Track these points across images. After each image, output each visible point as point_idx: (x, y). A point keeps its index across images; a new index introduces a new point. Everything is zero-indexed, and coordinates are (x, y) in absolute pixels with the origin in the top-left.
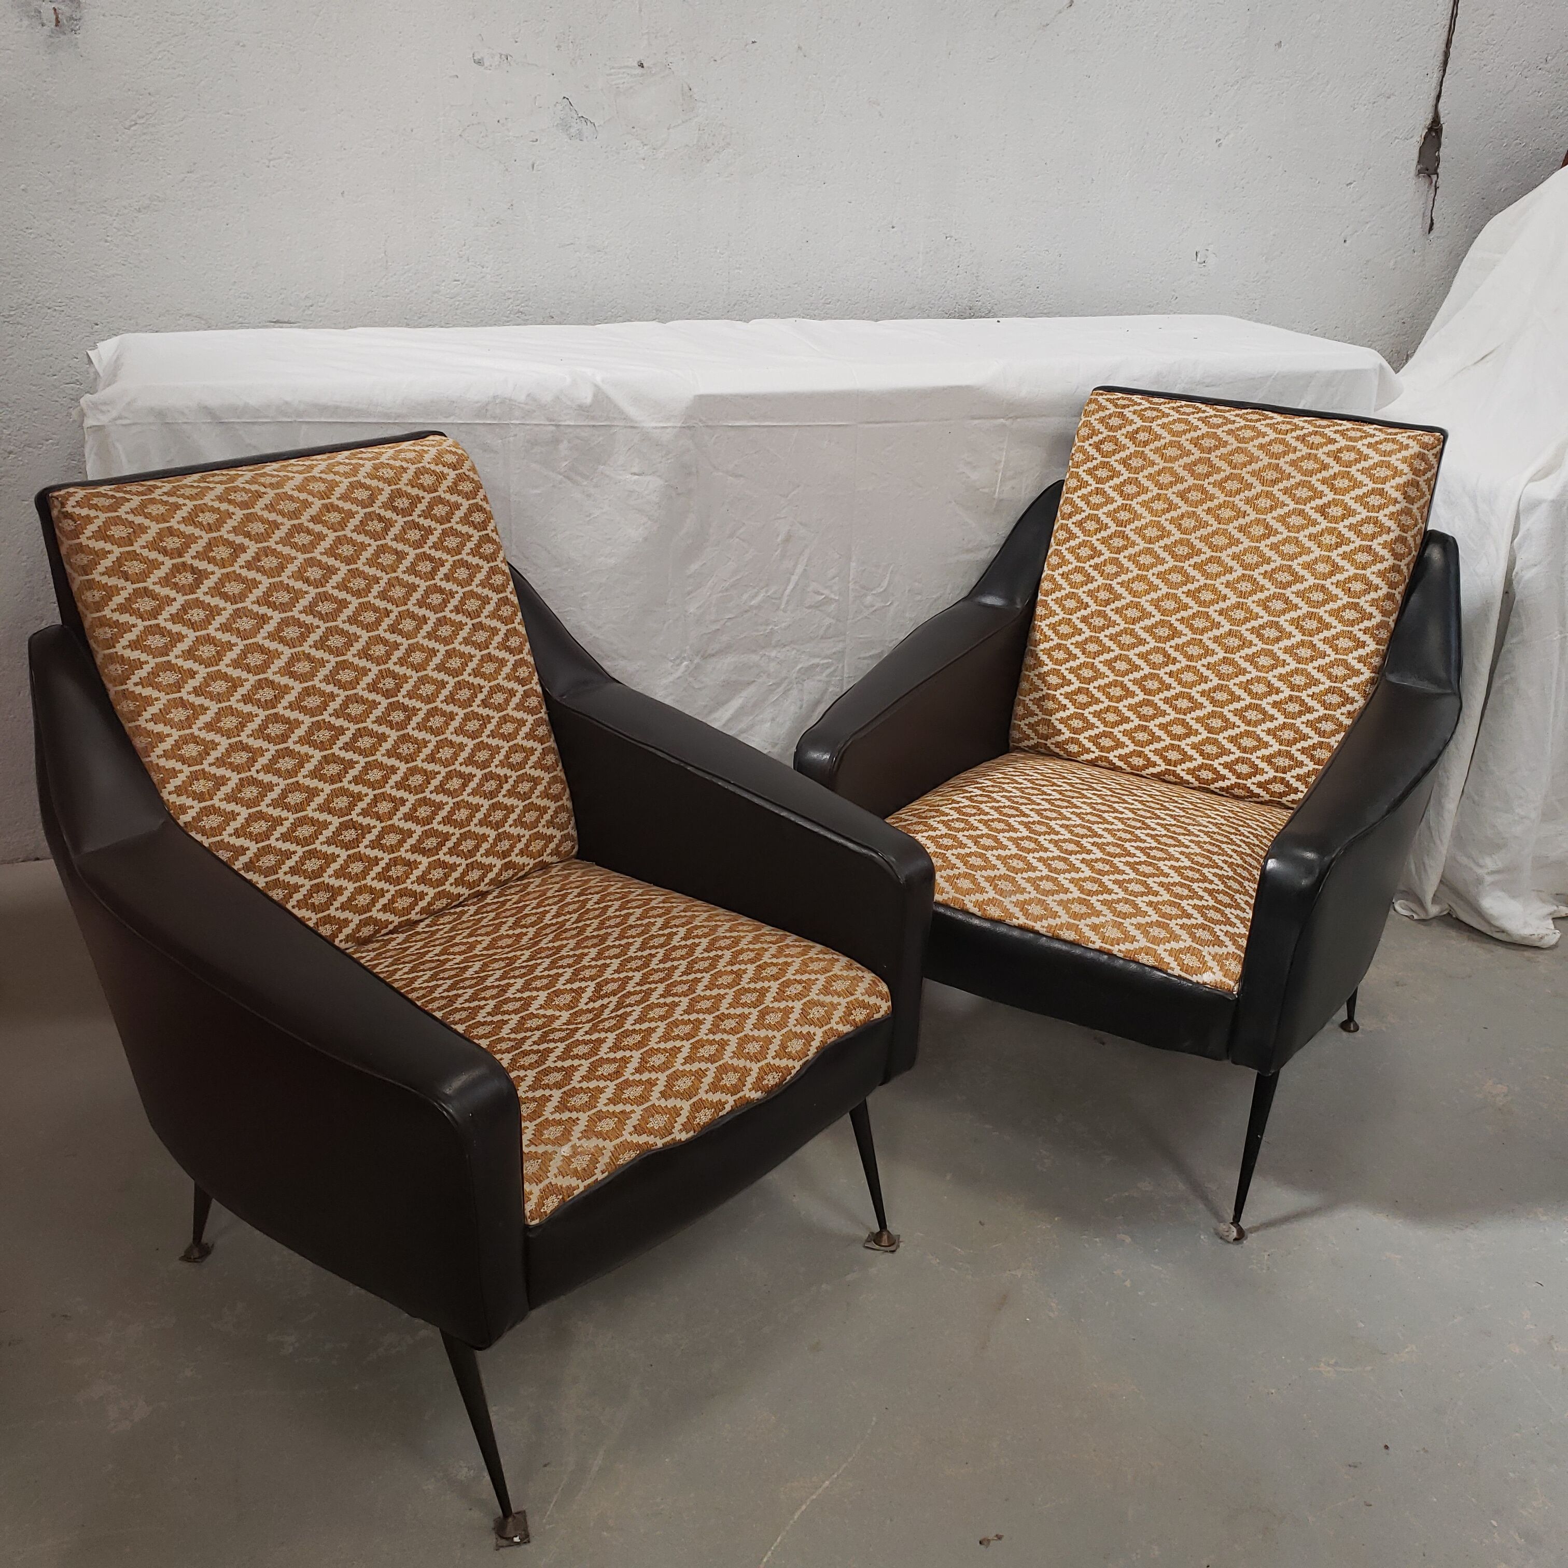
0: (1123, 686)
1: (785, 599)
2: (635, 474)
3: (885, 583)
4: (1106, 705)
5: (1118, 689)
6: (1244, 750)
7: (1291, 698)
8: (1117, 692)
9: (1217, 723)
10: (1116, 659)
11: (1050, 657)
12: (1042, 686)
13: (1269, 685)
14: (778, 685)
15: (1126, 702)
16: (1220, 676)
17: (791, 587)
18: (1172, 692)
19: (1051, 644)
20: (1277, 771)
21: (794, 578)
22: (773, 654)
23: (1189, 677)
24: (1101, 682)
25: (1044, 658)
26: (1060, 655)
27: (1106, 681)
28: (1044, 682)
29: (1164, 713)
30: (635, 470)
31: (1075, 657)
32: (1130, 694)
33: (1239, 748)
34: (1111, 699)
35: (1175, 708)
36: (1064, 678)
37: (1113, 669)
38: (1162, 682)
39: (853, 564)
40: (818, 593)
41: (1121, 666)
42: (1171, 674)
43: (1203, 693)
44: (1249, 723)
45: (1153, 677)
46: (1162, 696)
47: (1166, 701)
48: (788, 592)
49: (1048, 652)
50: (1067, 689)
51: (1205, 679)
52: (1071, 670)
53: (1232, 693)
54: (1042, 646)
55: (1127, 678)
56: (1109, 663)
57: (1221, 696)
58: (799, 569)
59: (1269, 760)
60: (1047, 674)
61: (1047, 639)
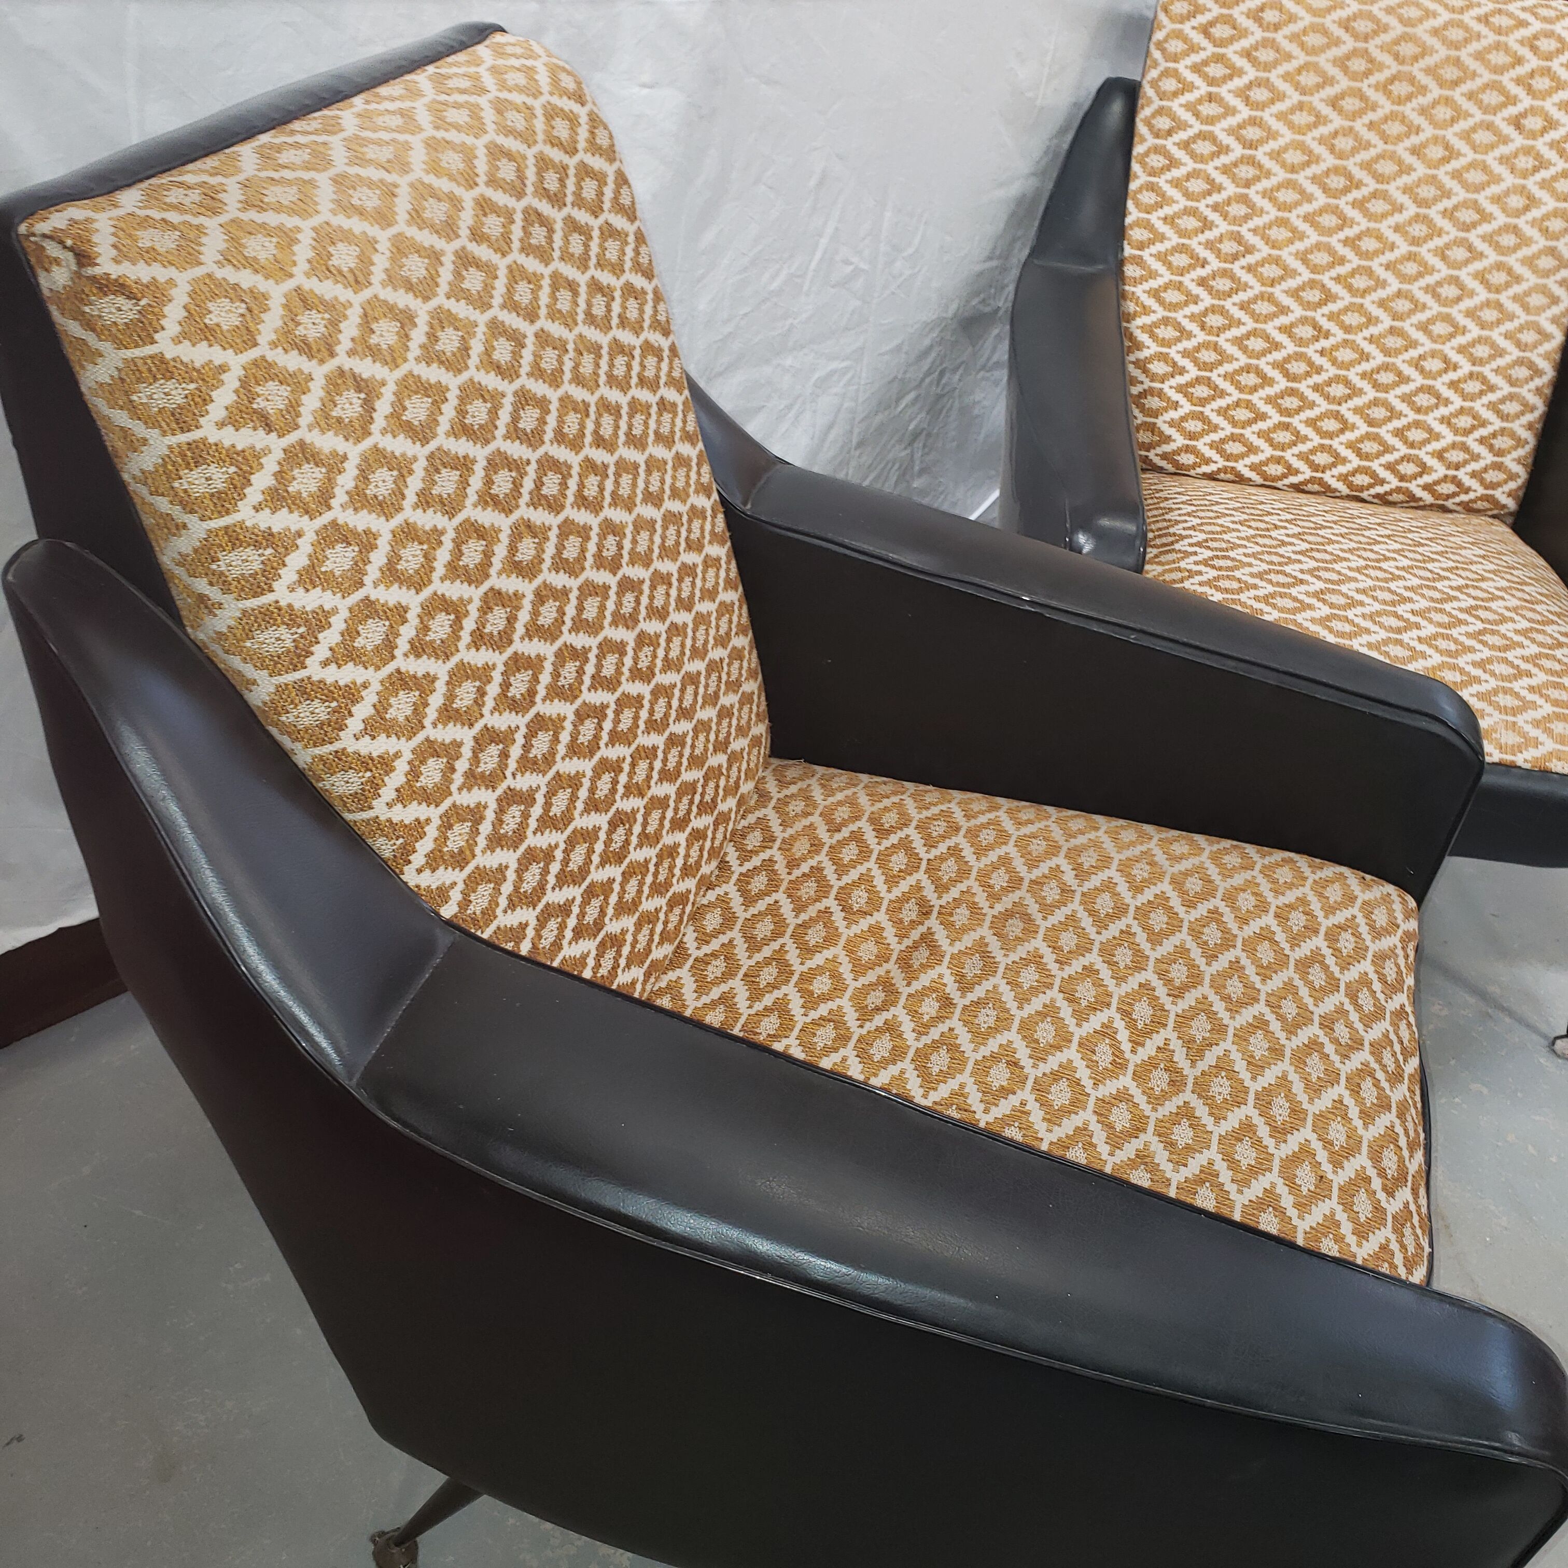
0: (1259, 373)
1: (810, 274)
2: (644, 86)
3: (916, 241)
4: (1235, 398)
5: (1252, 375)
6: (1412, 445)
7: (1471, 375)
8: (1250, 379)
9: (1379, 413)
10: (1248, 336)
11: (1153, 336)
12: (1142, 377)
13: (1446, 360)
14: (789, 407)
15: (1262, 393)
16: (1387, 352)
17: (818, 255)
18: (1324, 376)
19: (1153, 318)
20: (1448, 468)
21: (824, 241)
22: (789, 361)
23: (1345, 355)
24: (1228, 368)
25: (1143, 337)
26: (1167, 333)
27: (1236, 365)
28: (1145, 371)
29: (1312, 405)
30: (645, 78)
31: (1189, 335)
32: (1267, 381)
33: (1406, 443)
34: (1241, 389)
35: (1327, 397)
36: (1175, 364)
37: (1244, 349)
38: (1310, 363)
39: (888, 214)
40: (847, 262)
41: (1256, 344)
42: (1322, 353)
43: (1364, 375)
44: (1418, 410)
45: (1299, 356)
46: (1310, 381)
47: (1316, 388)
48: (813, 265)
49: (1150, 330)
50: (1180, 380)
51: (1365, 357)
52: (1185, 354)
53: (1399, 374)
54: (1139, 322)
55: (1263, 360)
56: (1239, 342)
57: (1386, 378)
58: (829, 230)
59: (1440, 455)
60: (1149, 360)
61: (1146, 311)
